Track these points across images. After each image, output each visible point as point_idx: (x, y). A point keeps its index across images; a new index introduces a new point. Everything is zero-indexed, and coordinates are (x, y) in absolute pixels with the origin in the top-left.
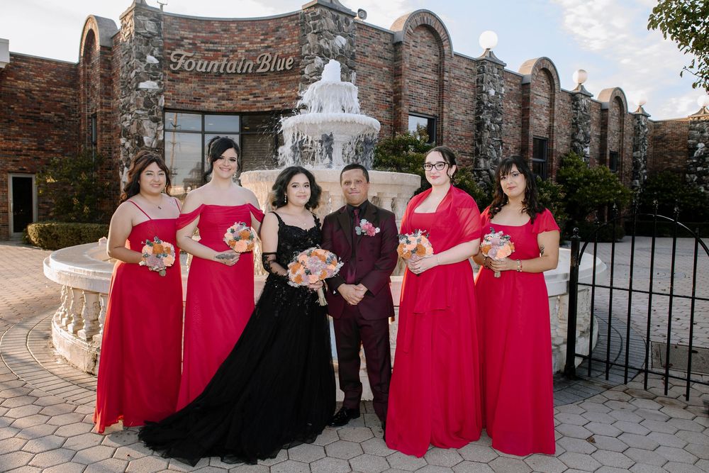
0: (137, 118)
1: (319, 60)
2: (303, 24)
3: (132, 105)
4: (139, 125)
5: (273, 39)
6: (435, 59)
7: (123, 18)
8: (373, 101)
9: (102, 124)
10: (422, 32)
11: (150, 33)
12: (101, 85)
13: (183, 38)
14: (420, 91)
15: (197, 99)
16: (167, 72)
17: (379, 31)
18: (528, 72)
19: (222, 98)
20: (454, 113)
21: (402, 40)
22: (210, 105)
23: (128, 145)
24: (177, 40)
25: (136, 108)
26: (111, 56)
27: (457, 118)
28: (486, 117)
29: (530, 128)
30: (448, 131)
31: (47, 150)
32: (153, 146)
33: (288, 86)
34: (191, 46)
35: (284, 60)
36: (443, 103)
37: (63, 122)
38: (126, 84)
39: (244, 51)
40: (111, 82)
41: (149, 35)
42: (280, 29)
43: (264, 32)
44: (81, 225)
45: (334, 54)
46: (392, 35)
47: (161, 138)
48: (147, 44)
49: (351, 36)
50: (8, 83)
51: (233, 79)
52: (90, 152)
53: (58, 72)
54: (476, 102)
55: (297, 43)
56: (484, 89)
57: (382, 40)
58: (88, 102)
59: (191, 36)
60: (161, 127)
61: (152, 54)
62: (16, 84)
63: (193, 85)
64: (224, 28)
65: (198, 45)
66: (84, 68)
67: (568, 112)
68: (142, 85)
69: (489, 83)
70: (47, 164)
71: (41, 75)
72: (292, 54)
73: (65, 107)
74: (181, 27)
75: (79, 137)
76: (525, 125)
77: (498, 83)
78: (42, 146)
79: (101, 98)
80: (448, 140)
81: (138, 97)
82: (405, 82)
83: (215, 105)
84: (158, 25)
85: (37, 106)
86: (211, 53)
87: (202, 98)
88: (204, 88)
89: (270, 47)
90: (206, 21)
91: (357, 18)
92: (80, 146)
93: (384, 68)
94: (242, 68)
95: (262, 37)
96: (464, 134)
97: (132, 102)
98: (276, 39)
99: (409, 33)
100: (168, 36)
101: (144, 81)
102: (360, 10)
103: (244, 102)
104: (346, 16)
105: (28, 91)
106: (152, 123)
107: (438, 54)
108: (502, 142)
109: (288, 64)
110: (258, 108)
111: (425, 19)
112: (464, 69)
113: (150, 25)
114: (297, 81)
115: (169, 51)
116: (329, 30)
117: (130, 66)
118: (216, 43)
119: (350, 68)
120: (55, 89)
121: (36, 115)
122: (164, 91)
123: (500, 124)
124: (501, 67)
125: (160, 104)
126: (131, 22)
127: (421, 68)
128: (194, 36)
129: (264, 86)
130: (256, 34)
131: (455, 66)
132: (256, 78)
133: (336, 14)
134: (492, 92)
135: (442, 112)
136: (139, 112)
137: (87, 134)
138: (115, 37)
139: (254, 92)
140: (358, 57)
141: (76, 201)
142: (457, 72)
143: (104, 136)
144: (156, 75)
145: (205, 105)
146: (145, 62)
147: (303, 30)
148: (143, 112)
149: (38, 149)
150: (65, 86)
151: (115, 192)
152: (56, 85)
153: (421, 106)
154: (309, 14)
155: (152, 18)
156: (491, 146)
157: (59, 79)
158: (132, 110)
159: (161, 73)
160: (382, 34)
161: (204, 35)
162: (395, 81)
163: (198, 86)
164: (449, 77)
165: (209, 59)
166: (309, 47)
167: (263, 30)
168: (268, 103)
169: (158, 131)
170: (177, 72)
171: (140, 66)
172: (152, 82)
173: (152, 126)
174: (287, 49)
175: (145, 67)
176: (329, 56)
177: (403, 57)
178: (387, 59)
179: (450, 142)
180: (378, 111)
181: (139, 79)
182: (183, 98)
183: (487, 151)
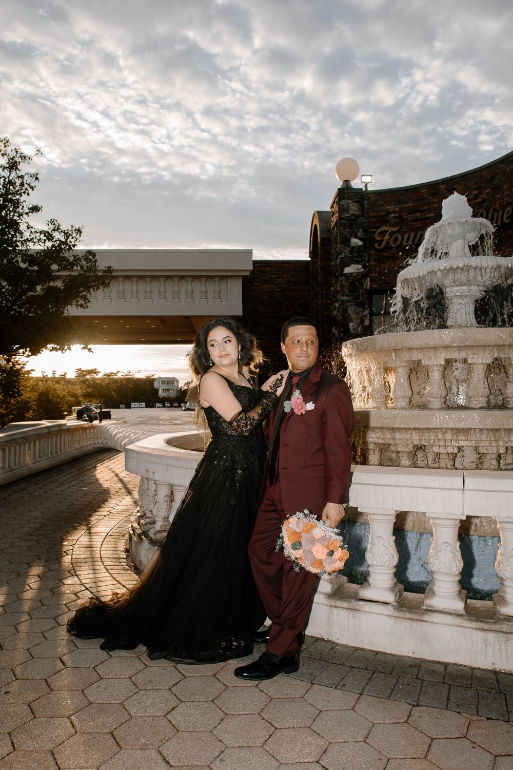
0: (343, 305)
3: (338, 292)
4: (345, 311)
5: (488, 190)
7: (332, 206)
11: (353, 215)
13: (388, 213)
16: (372, 252)
24: (383, 216)
25: (342, 295)
32: (359, 332)
33: (508, 243)
34: (397, 220)
35: (501, 212)
41: (352, 218)
42: (496, 178)
43: (478, 185)
47: (367, 323)
48: (351, 228)
50: (255, 288)
59: (397, 209)
60: (367, 312)
61: (356, 237)
62: (261, 288)
63: (400, 261)
64: (433, 192)
65: (405, 217)
66: (313, 263)
68: (347, 270)
71: (281, 277)
74: (387, 202)
81: (343, 282)
84: (362, 205)
86: (419, 223)
89: (485, 201)
90: (412, 189)
95: (477, 193)
97: (338, 288)
98: (492, 189)
100: (372, 214)
101: (349, 266)
105: (272, 293)
106: (358, 308)
109: (505, 215)
113: (353, 207)
115: (375, 230)
118: (423, 211)
120: (293, 288)
122: (369, 272)
125: (365, 287)
126: (337, 209)
128: (400, 208)
130: (469, 190)
136: (345, 298)
144: (361, 256)
146: (349, 246)
148: (348, 298)
152: (294, 283)
155: (355, 200)
157: (296, 278)
158: (339, 297)
159: (365, 255)
161: (411, 204)
165: (416, 230)
169: (363, 316)
170: (383, 250)
171: (344, 251)
172: (357, 265)
173: (358, 311)
174: (505, 199)
175: (349, 251)
181: (344, 265)
182: (390, 278)
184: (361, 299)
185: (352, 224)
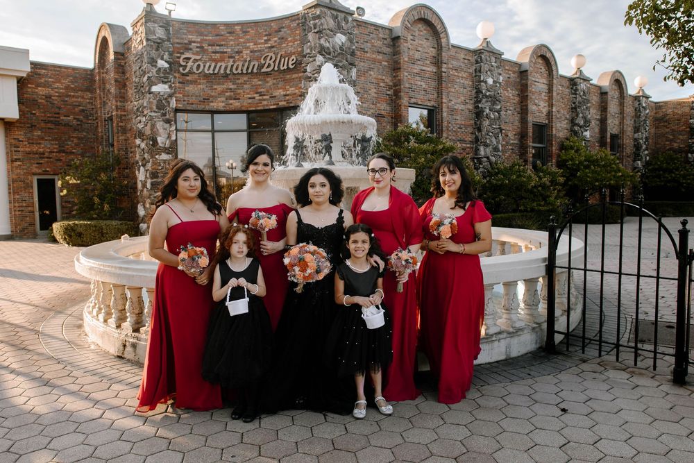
0: (151, 120)
1: (320, 58)
2: (304, 24)
3: (145, 107)
4: (153, 126)
5: (276, 39)
6: (432, 52)
7: (134, 25)
8: (373, 94)
9: (118, 126)
10: (420, 26)
11: (160, 39)
12: (115, 89)
13: (190, 42)
14: (419, 83)
15: (206, 100)
16: (177, 75)
17: (377, 27)
18: (525, 60)
19: (230, 98)
20: (453, 103)
21: (400, 35)
22: (219, 104)
23: (143, 145)
24: (185, 44)
25: (149, 111)
26: (124, 62)
27: (456, 107)
28: (485, 105)
29: (529, 114)
30: (448, 121)
31: (67, 152)
32: (167, 146)
33: (291, 84)
34: (198, 50)
36: (442, 94)
37: (81, 125)
38: (139, 88)
39: (248, 52)
40: (125, 86)
41: (159, 41)
42: (282, 30)
43: (267, 33)
44: (102, 223)
45: (334, 52)
46: (391, 30)
47: (174, 138)
48: (157, 50)
49: (351, 34)
50: (29, 90)
51: (239, 79)
52: (108, 153)
53: (75, 77)
54: (475, 91)
55: (299, 42)
56: (482, 78)
57: (381, 35)
58: (104, 105)
59: (199, 40)
60: (173, 128)
61: (162, 59)
62: (37, 91)
63: (202, 86)
64: (229, 30)
65: (206, 48)
66: (99, 73)
67: (567, 97)
68: (154, 89)
69: (486, 72)
70: (68, 166)
71: (59, 82)
72: (294, 53)
73: (83, 110)
74: (189, 32)
75: (97, 139)
76: (524, 111)
77: (496, 71)
78: (63, 149)
79: (117, 101)
80: (447, 130)
81: (151, 100)
82: (404, 75)
83: (223, 104)
84: (167, 30)
85: (57, 111)
86: (218, 55)
87: (211, 99)
88: (212, 90)
89: (273, 47)
90: (212, 24)
91: (356, 15)
92: (98, 147)
93: (383, 63)
95: (266, 38)
96: (463, 123)
97: (145, 104)
98: (279, 39)
99: (407, 28)
100: (177, 41)
101: (156, 85)
102: (358, 8)
103: (250, 101)
104: (345, 14)
105: (48, 97)
106: (165, 124)
107: (436, 46)
108: (501, 130)
110: (264, 106)
111: (422, 13)
112: (462, 60)
113: (159, 31)
114: (300, 79)
115: (179, 55)
116: (329, 29)
117: (142, 70)
118: (222, 45)
119: (351, 64)
120: (73, 94)
121: (56, 119)
122: (175, 93)
123: (499, 111)
124: (499, 56)
125: (171, 105)
126: (142, 29)
127: (419, 60)
128: (201, 40)
129: (269, 84)
130: (260, 36)
131: (453, 58)
132: (262, 77)
133: (335, 13)
134: (490, 81)
135: (442, 103)
136: (153, 114)
137: (104, 136)
138: (127, 44)
139: (259, 91)
140: (358, 53)
141: (96, 200)
142: (455, 63)
143: (121, 138)
144: (167, 78)
145: (215, 105)
146: (156, 66)
147: (305, 30)
148: (156, 114)
149: (59, 152)
150: (82, 91)
151: (132, 190)
152: (74, 90)
153: (421, 97)
154: (310, 15)
155: (161, 24)
156: (491, 134)
157: (76, 84)
158: (145, 112)
159: (171, 76)
160: (380, 30)
161: (211, 38)
162: (394, 74)
163: (207, 87)
164: (448, 68)
165: (216, 61)
166: (310, 46)
167: (266, 31)
168: (273, 101)
169: (170, 131)
170: (187, 75)
171: (152, 70)
172: (164, 85)
173: (165, 127)
174: (290, 49)
175: (156, 71)
176: (329, 54)
177: (401, 51)
178: (386, 54)
179: (450, 131)
180: (378, 105)
181: (151, 83)
182: (193, 100)
183: (486, 139)
184: (167, 117)
185: (158, 47)
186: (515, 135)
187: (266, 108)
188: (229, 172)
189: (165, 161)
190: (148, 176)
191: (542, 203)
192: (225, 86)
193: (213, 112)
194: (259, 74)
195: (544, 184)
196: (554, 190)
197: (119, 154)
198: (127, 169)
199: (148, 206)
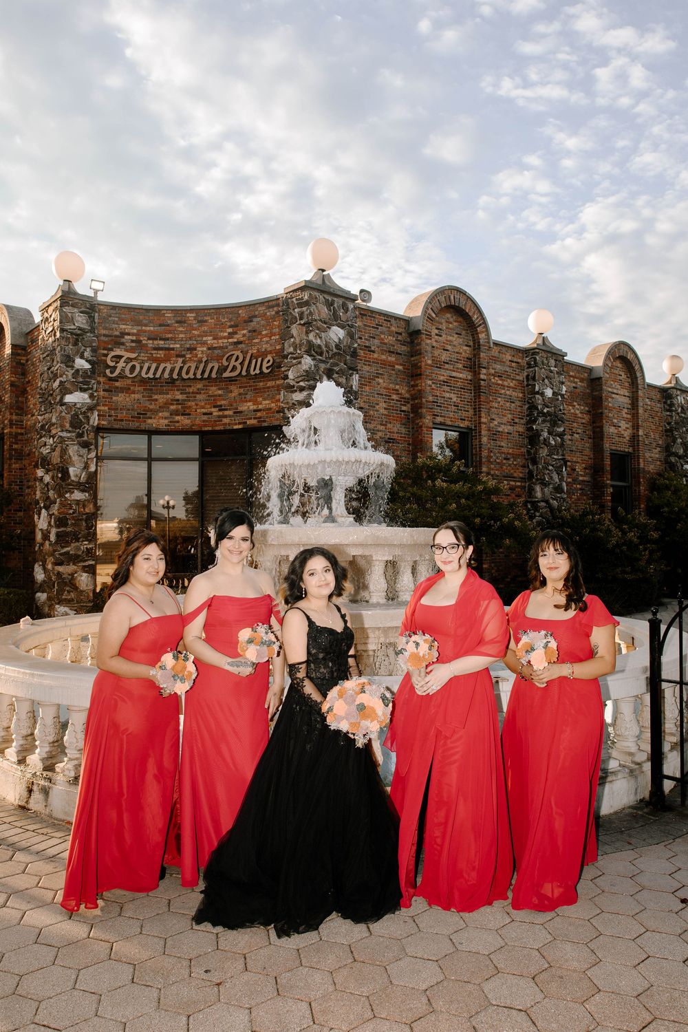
0: (61, 443)
1: (307, 360)
2: (285, 312)
3: (54, 424)
4: (64, 452)
5: (245, 332)
6: (466, 351)
7: (45, 309)
8: (382, 411)
9: (11, 448)
10: (449, 315)
11: (80, 329)
12: (11, 397)
13: (123, 334)
14: (447, 395)
15: (143, 414)
16: (102, 379)
17: (388, 317)
18: (598, 362)
19: (176, 413)
20: (496, 423)
21: (421, 328)
22: (160, 422)
23: (47, 479)
24: (116, 336)
25: (59, 429)
26: (24, 358)
27: (500, 429)
28: (542, 427)
29: (605, 439)
30: (489, 449)
32: (82, 480)
33: (265, 395)
34: (134, 345)
35: (260, 360)
36: (480, 411)
38: (47, 396)
39: (205, 349)
40: (24, 392)
41: (79, 332)
42: (255, 320)
43: (233, 323)
45: (327, 351)
46: (407, 321)
47: (93, 469)
48: (75, 344)
49: (352, 326)
51: (190, 386)
54: (528, 406)
55: (277, 337)
56: (537, 389)
57: (393, 329)
59: (135, 331)
60: (93, 454)
61: (82, 357)
63: (136, 396)
64: (179, 319)
65: (144, 342)
67: (659, 414)
68: (69, 398)
69: (543, 380)
72: (270, 352)
74: (122, 320)
76: (597, 435)
77: (557, 379)
79: (11, 414)
80: (489, 461)
81: (63, 414)
82: (427, 383)
83: (166, 422)
84: (92, 318)
86: (161, 352)
87: (149, 413)
88: (151, 400)
89: (240, 342)
90: (154, 310)
91: (359, 301)
93: (397, 367)
94: (203, 372)
95: (230, 330)
96: (511, 451)
97: (54, 420)
98: (250, 332)
99: (430, 319)
100: (104, 332)
101: (71, 393)
102: (362, 291)
103: (205, 418)
104: (343, 300)
106: (81, 449)
107: (471, 343)
108: (565, 462)
109: (265, 365)
110: (225, 424)
111: (452, 298)
112: (508, 363)
113: (80, 319)
114: (278, 388)
115: (105, 352)
116: (320, 320)
117: (52, 372)
118: (168, 339)
119: (351, 368)
122: (98, 404)
124: (560, 358)
125: (91, 423)
126: (56, 315)
127: (448, 363)
128: (138, 331)
129: (233, 395)
130: (223, 327)
131: (495, 360)
132: (223, 385)
133: (327, 297)
134: (549, 393)
135: (480, 423)
136: (64, 434)
138: (31, 334)
139: (219, 403)
140: (361, 353)
142: (498, 367)
143: (15, 466)
144: (88, 383)
145: (153, 423)
146: (72, 367)
147: (287, 320)
148: (69, 435)
151: (26, 542)
153: (450, 416)
154: (294, 300)
155: (83, 309)
156: (551, 468)
158: (54, 432)
159: (93, 381)
160: (393, 321)
161: (152, 328)
162: (412, 383)
163: (143, 396)
164: (488, 374)
165: (159, 361)
166: (294, 343)
167: (231, 320)
168: (238, 419)
169: (88, 459)
170: (115, 379)
171: (66, 373)
172: (82, 394)
173: (81, 453)
174: (264, 346)
175: (73, 374)
176: (321, 354)
177: (423, 351)
178: (400, 354)
179: (492, 463)
180: (389, 425)
181: (65, 391)
182: (123, 414)
183: (544, 474)
184: (85, 438)
185: (77, 340)
186: (585, 468)
187: (228, 427)
188: (165, 512)
189: (78, 502)
190: (52, 523)
191: (628, 569)
192: (169, 396)
193: (151, 433)
194: (219, 380)
195: (631, 541)
196: (645, 549)
197: (10, 489)
198: (21, 511)
199: (50, 566)
